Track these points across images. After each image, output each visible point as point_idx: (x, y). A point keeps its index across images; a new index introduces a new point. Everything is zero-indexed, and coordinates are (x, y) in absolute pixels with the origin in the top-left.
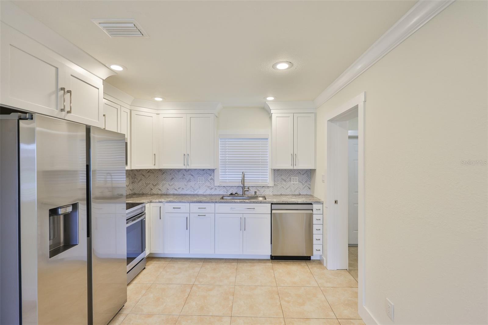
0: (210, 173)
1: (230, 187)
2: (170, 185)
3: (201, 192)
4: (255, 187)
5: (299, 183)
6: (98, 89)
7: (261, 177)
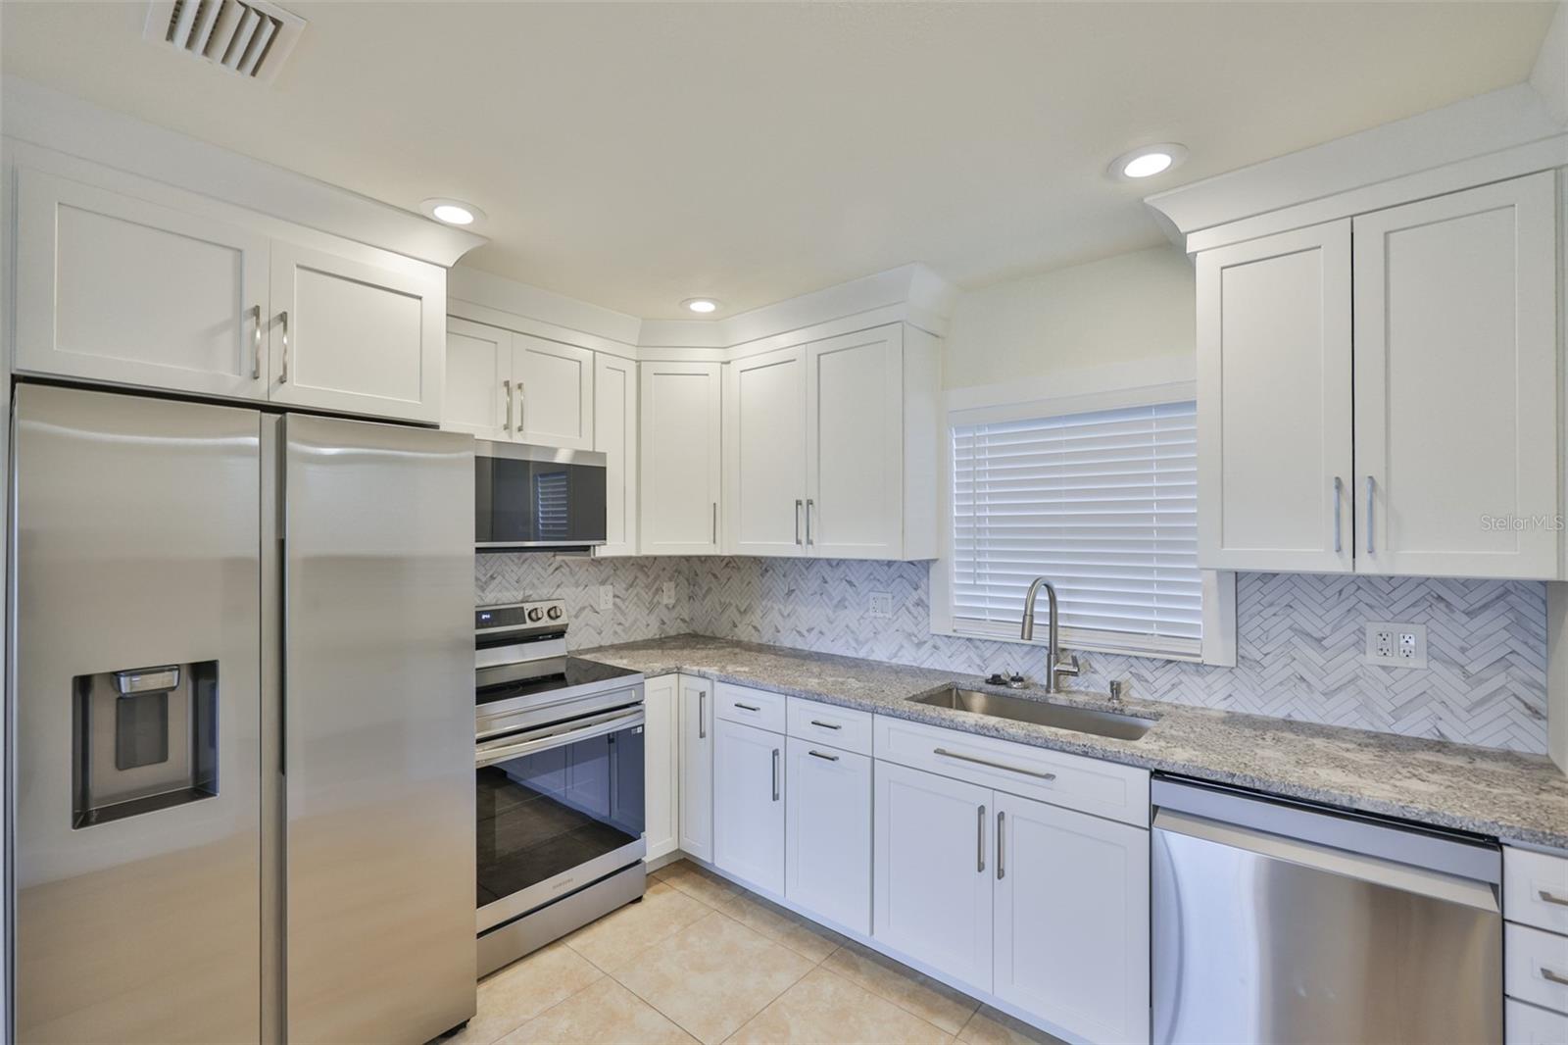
0: (916, 579)
1: (996, 646)
2: (782, 615)
3: (880, 653)
4: (1119, 659)
5: (1436, 665)
6: (420, 298)
7: (1161, 611)
